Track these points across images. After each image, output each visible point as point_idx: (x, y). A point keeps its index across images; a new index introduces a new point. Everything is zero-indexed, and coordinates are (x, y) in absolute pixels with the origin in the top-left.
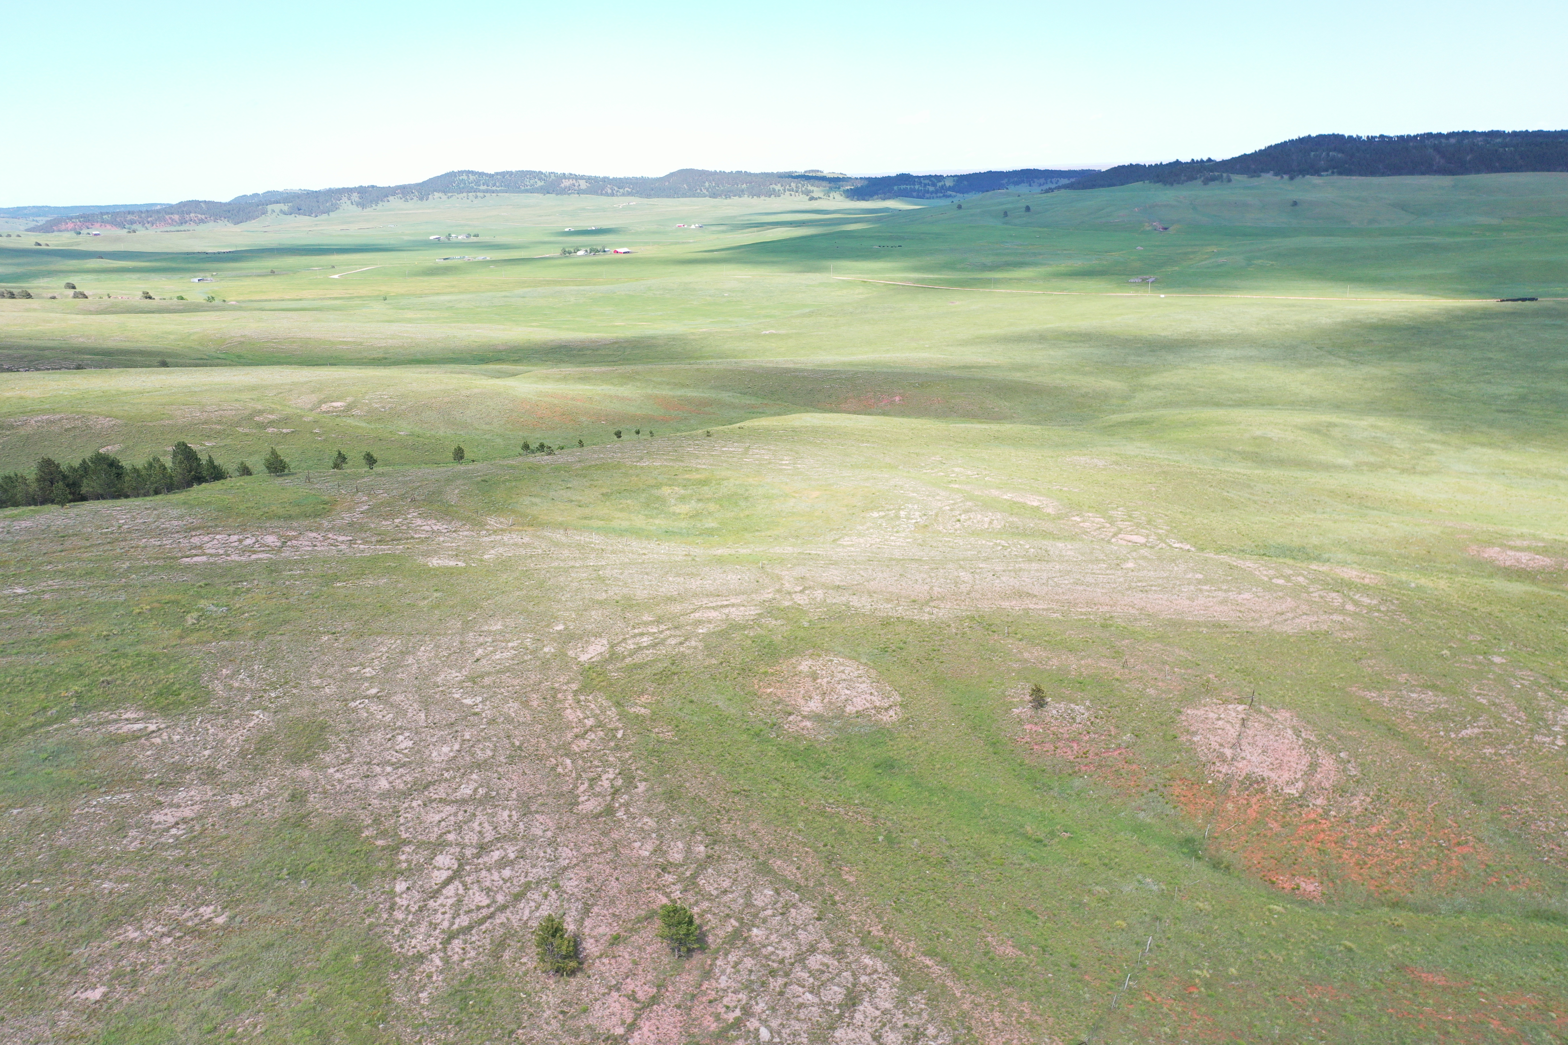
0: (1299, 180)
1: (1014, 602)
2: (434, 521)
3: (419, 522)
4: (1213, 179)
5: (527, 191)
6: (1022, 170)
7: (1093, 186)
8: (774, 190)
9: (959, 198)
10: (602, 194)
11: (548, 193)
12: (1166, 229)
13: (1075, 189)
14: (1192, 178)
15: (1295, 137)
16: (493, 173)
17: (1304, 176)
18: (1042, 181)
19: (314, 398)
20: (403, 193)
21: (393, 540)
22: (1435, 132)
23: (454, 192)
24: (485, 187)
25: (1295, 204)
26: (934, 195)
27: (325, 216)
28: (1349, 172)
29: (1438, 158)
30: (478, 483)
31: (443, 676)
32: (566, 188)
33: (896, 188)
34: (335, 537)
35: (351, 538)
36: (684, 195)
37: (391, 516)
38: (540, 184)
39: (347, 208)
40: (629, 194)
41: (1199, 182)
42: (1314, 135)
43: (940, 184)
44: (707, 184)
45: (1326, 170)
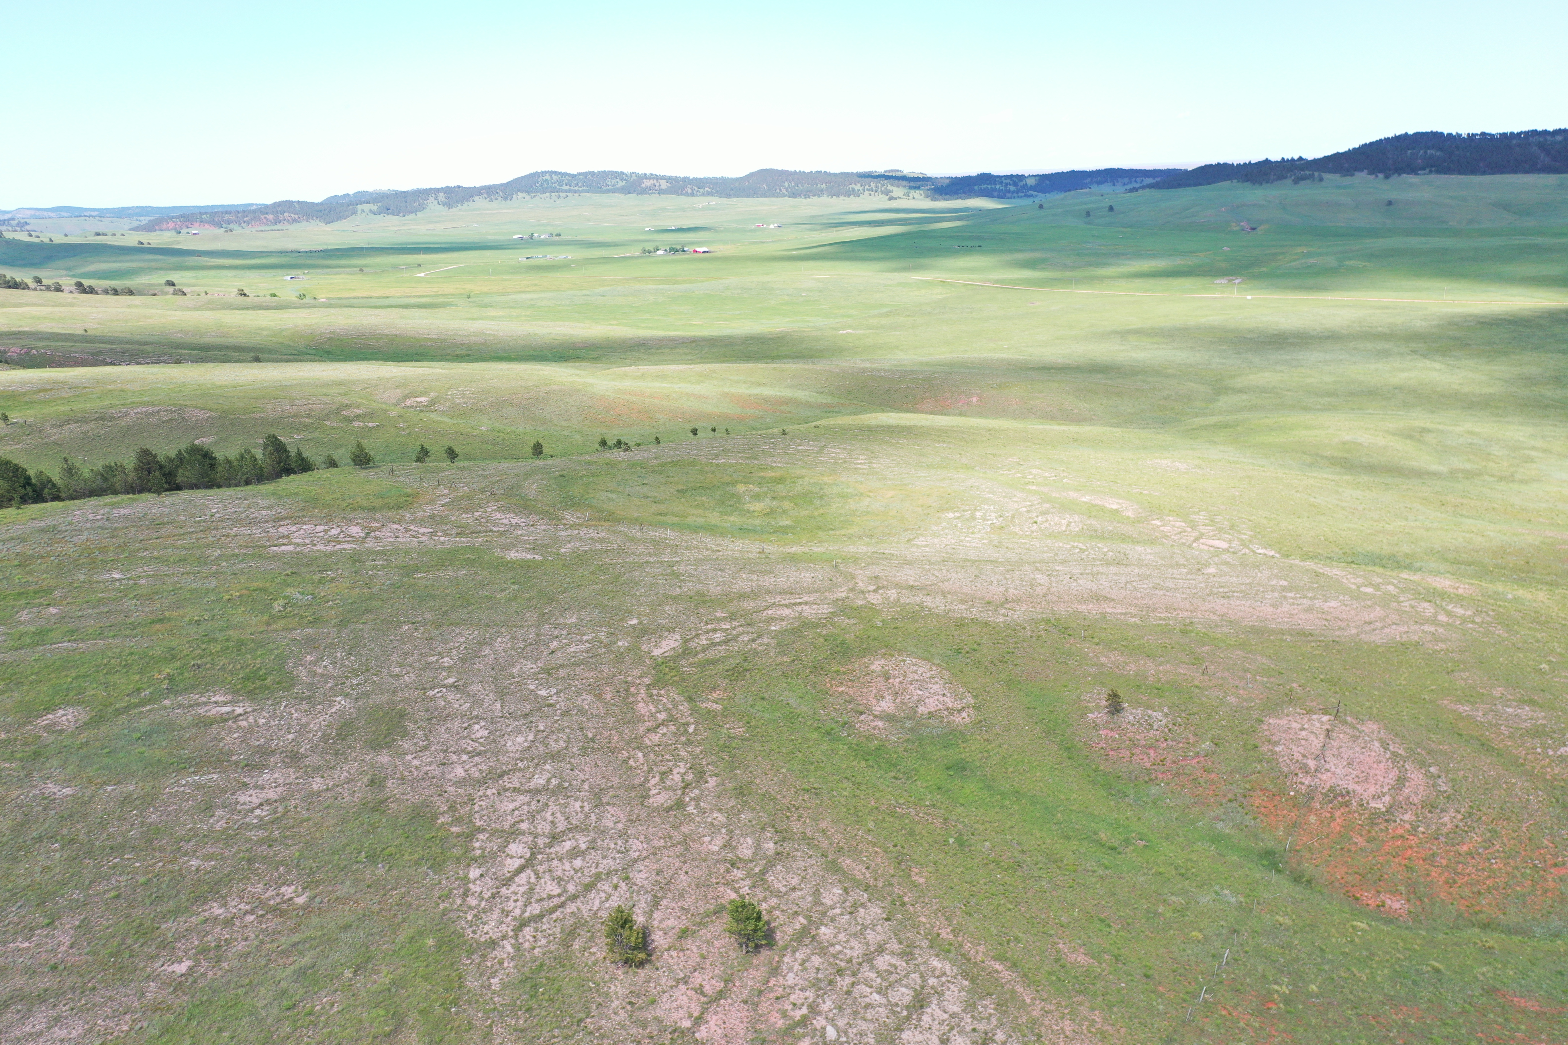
0: (1395, 179)
1: (1091, 606)
2: (512, 515)
3: (498, 515)
4: (1303, 178)
5: (608, 191)
6: (1106, 170)
7: (1179, 185)
8: (853, 190)
9: (1041, 198)
10: (682, 194)
11: (629, 193)
12: (1254, 229)
13: (1160, 188)
14: (1281, 177)
15: (1391, 135)
16: (575, 173)
17: (1399, 175)
18: (1126, 180)
19: (399, 393)
20: (488, 193)
21: (472, 533)
22: (1540, 129)
23: (537, 192)
24: (568, 187)
25: (1390, 203)
26: (1015, 195)
27: (412, 216)
28: (1447, 171)
29: (1542, 155)
30: (556, 478)
31: (518, 667)
32: (647, 188)
33: (976, 187)
34: (417, 529)
35: (432, 530)
36: (764, 195)
37: (471, 509)
38: (622, 184)
39: (434, 207)
40: (709, 194)
41: (1289, 181)
42: (1411, 132)
43: (1021, 184)
44: (786, 184)
45: (1424, 169)
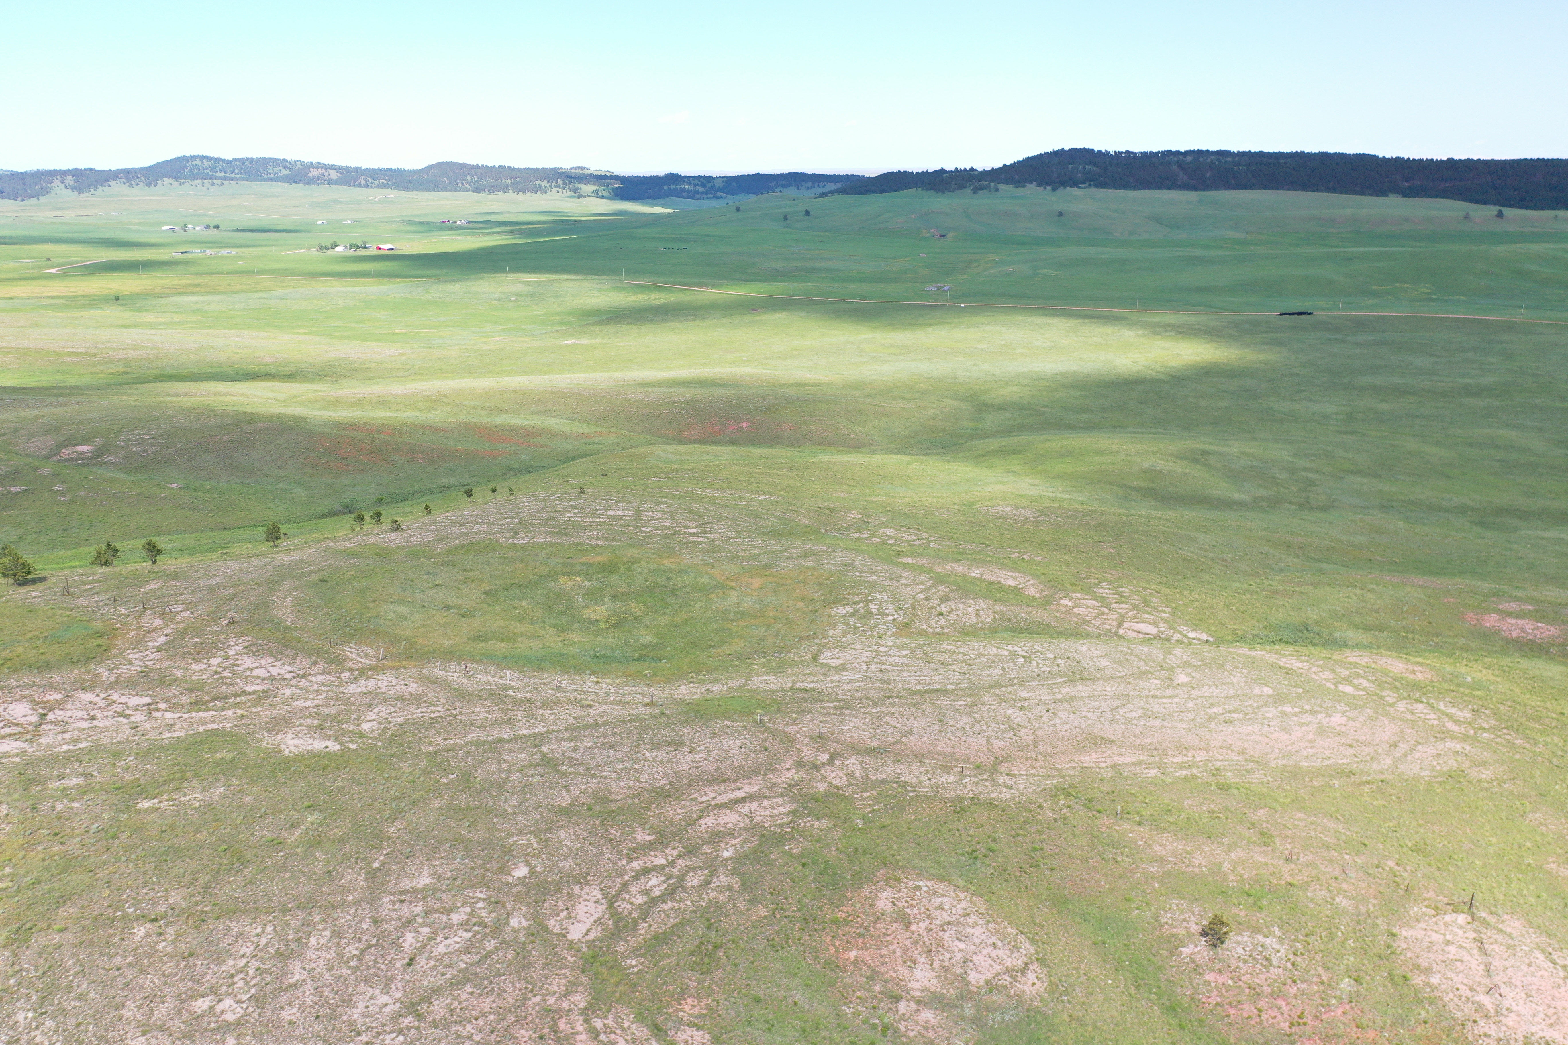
0: (1061, 191)
2: (270, 660)
3: (247, 662)
4: (982, 188)
5: (270, 180)
6: (789, 174)
7: (866, 192)
8: (540, 186)
9: (731, 200)
10: (355, 186)
11: (295, 182)
12: (943, 236)
13: (847, 194)
14: (962, 187)
15: (1050, 150)
16: (230, 159)
17: (1065, 187)
18: (810, 184)
19: (50, 440)
20: (126, 178)
21: (214, 699)
22: (1173, 149)
23: (186, 178)
24: (222, 174)
25: (1061, 214)
26: (704, 196)
27: (33, 201)
28: (1104, 185)
29: (1181, 174)
30: (315, 585)
32: (314, 177)
33: (665, 187)
35: (148, 700)
36: (445, 189)
37: (203, 652)
38: (285, 172)
39: (60, 192)
40: (385, 186)
41: (968, 191)
42: (1066, 148)
43: (709, 185)
44: (469, 178)
45: (1084, 183)
